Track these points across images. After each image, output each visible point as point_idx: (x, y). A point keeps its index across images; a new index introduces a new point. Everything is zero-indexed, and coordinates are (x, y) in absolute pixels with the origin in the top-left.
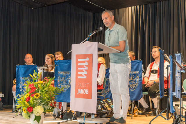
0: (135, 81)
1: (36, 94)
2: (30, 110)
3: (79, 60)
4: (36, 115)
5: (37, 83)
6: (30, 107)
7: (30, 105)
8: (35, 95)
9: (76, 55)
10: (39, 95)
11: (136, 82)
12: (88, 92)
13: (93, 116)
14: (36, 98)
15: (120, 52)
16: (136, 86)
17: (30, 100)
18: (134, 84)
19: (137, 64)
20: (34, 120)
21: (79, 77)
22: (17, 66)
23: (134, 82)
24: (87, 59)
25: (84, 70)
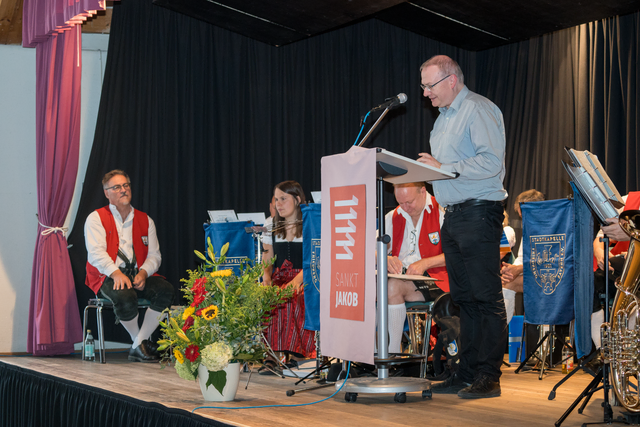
0: (556, 265)
1: (208, 309)
2: (193, 354)
3: (338, 204)
4: (213, 369)
5: (213, 274)
6: (191, 347)
7: (192, 340)
8: (204, 312)
9: (331, 189)
10: (217, 311)
11: (557, 268)
12: (356, 299)
13: (383, 373)
14: (206, 318)
15: (454, 176)
16: (557, 279)
17: (192, 324)
18: (552, 272)
19: (561, 210)
20: (208, 384)
21: (339, 256)
22: (206, 226)
23: (553, 266)
24: (354, 202)
25: (348, 236)
